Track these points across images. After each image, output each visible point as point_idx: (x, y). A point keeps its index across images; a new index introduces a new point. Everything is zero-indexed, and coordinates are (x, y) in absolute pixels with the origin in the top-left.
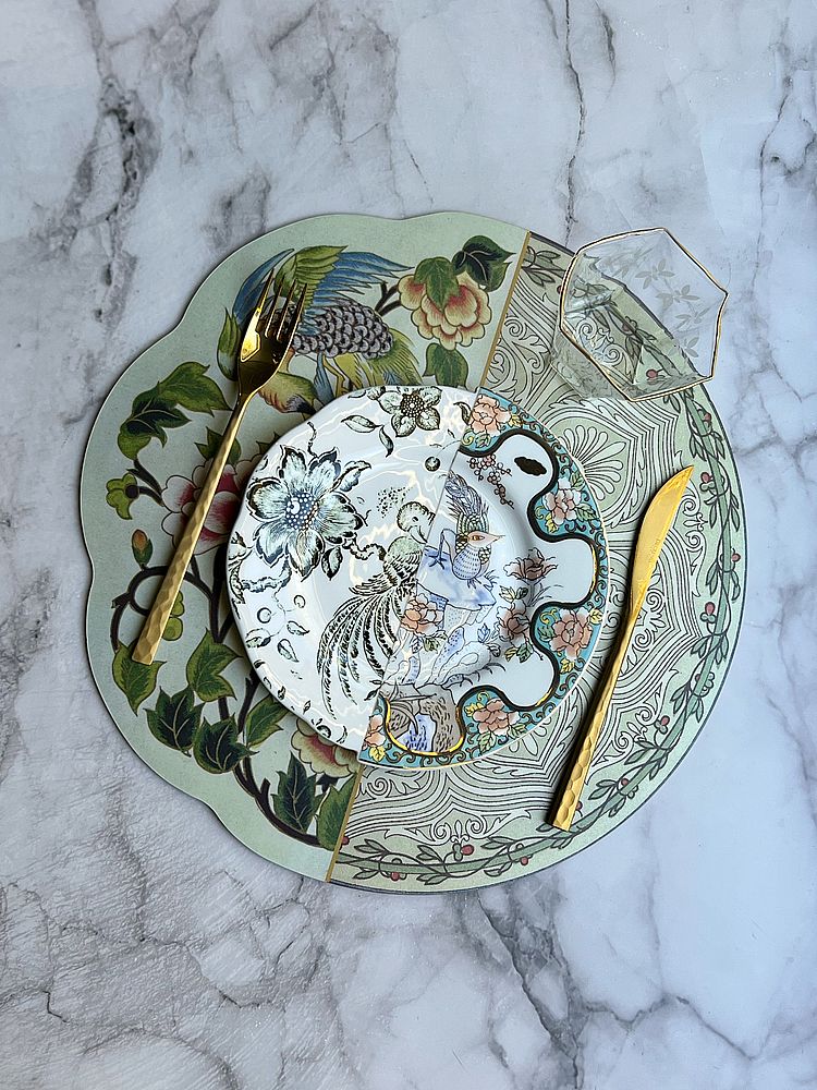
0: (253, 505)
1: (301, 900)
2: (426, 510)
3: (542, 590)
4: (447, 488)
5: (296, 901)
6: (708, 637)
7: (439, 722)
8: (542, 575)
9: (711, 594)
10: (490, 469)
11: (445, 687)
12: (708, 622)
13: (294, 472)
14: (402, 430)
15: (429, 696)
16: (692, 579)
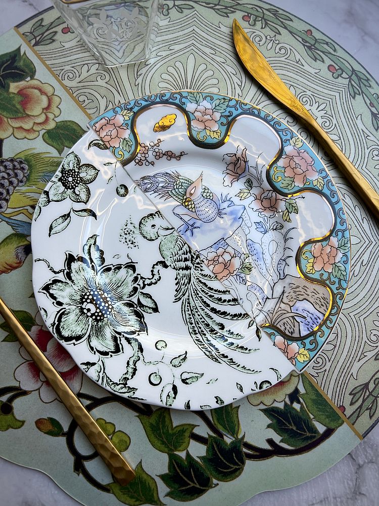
0: (68, 339)
1: (361, 463)
2: (151, 215)
3: (256, 168)
4: (146, 191)
5: (360, 467)
6: (350, 81)
7: (305, 296)
8: (245, 162)
9: (323, 61)
10: (150, 153)
11: (283, 277)
12: (340, 75)
13: (65, 294)
14: (83, 196)
15: (283, 292)
16: (307, 67)
